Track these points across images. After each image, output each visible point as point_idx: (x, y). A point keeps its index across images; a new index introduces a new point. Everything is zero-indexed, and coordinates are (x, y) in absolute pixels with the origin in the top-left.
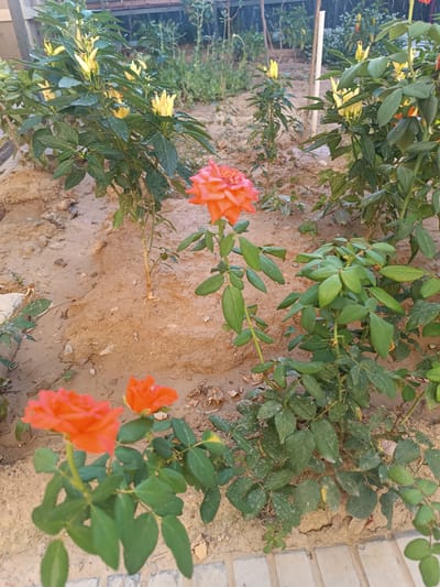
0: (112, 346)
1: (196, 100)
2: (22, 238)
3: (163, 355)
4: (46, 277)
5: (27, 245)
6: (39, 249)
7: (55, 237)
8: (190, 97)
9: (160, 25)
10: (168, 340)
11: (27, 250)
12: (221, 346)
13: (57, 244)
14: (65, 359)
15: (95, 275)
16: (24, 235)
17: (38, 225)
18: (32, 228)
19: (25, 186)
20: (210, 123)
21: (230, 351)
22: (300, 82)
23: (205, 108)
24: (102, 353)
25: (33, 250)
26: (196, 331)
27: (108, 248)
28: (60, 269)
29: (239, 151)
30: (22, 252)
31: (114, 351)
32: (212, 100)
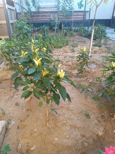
0: (35, 146)
1: (54, 47)
2: (5, 95)
3: (53, 152)
4: (12, 110)
5: (7, 97)
6: (10, 99)
7: (15, 94)
8: (53, 46)
9: (46, 27)
10: (55, 145)
11: (7, 99)
12: (74, 149)
13: (16, 96)
14: (19, 151)
15: (28, 110)
16: (6, 93)
17: (11, 90)
18: (8, 91)
19: (7, 74)
20: (60, 55)
21: (77, 151)
22: (81, 43)
23: (57, 50)
24: (32, 149)
25: (9, 99)
26: (65, 142)
27: (32, 100)
28: (17, 107)
29: (69, 66)
30: (5, 100)
31: (36, 148)
32: (59, 48)
